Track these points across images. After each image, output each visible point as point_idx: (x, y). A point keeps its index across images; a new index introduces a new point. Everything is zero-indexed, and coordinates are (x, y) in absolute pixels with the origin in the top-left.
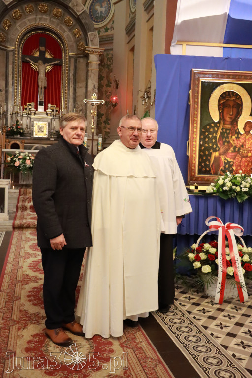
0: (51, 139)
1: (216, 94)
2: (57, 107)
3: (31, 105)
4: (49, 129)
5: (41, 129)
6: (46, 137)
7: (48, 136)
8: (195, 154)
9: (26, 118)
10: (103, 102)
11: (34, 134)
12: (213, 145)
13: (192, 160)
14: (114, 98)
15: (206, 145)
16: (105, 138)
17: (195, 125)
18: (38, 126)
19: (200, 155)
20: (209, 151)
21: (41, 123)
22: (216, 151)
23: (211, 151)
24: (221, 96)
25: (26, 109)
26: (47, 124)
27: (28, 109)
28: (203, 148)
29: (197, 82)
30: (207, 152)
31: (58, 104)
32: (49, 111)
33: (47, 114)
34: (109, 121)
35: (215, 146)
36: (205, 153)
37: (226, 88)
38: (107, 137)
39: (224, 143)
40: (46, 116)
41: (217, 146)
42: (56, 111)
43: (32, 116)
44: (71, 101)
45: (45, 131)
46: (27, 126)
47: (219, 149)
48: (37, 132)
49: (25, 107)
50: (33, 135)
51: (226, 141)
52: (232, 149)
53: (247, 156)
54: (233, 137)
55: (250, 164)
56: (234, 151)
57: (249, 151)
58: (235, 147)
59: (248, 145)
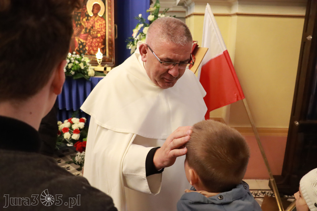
47: (73, 31)
51: (78, 24)
52: (84, 30)
53: (97, 37)
54: (84, 20)
55: (100, 44)
56: (85, 33)
57: (98, 32)
58: (86, 29)
59: (97, 26)
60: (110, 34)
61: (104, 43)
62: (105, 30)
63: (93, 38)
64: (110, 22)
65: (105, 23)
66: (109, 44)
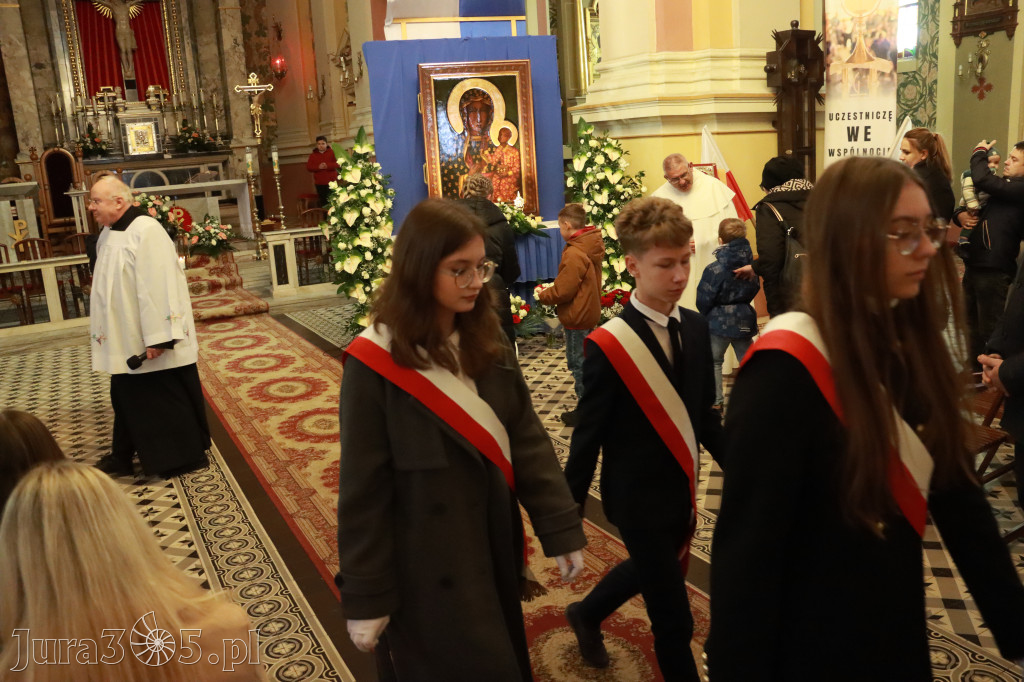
0: (166, 156)
1: (456, 94)
2: (163, 88)
3: (109, 91)
4: (158, 137)
5: (141, 139)
6: (155, 152)
7: (159, 149)
8: (437, 181)
9: (105, 117)
10: (270, 87)
11: (130, 148)
12: (459, 166)
13: (432, 189)
14: (278, 62)
15: (451, 167)
16: (268, 139)
17: (432, 141)
18: (136, 132)
19: (443, 181)
20: (454, 174)
21: (140, 127)
22: (464, 173)
23: (458, 174)
24: (463, 97)
25: (102, 99)
26: (153, 127)
27: (106, 99)
28: (446, 171)
29: (428, 82)
30: (452, 177)
31: (164, 81)
32: (152, 100)
33: (149, 107)
34: (272, 105)
35: (462, 167)
36: (449, 178)
37: (468, 85)
38: (271, 137)
39: (474, 162)
40: (147, 112)
41: (465, 167)
42: (165, 95)
43: (121, 115)
44: (192, 73)
45: (151, 141)
46: (109, 134)
47: (469, 170)
48: (135, 145)
49: (99, 95)
50: (127, 151)
51: (476, 159)
52: (486, 168)
53: (507, 176)
54: (486, 152)
55: (512, 186)
56: (489, 171)
57: (509, 168)
58: (490, 165)
59: (507, 160)
60: (529, 170)
61: (519, 185)
62: (520, 164)
63: (500, 179)
64: (529, 153)
65: (520, 155)
66: (526, 183)
